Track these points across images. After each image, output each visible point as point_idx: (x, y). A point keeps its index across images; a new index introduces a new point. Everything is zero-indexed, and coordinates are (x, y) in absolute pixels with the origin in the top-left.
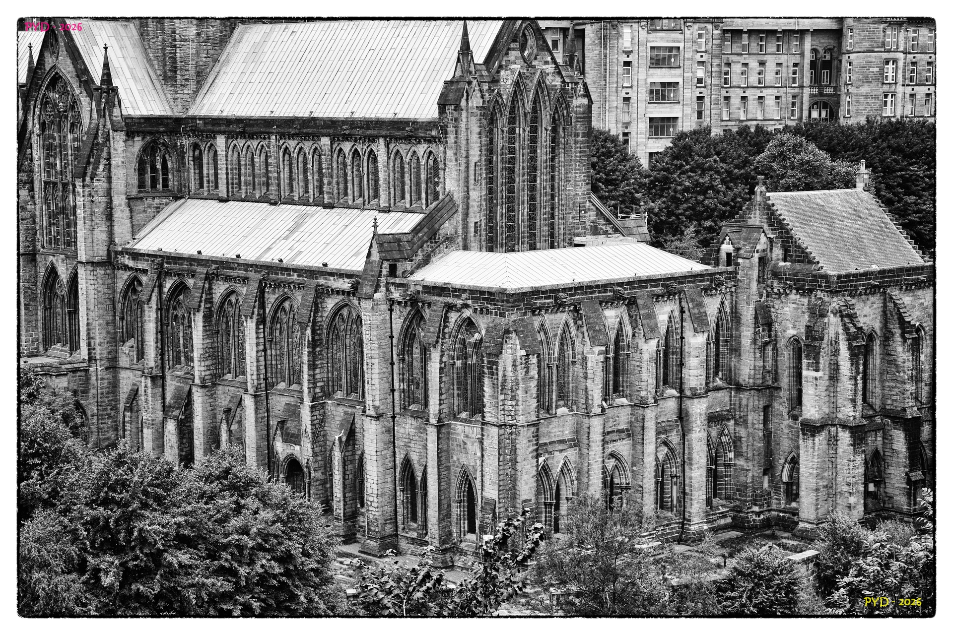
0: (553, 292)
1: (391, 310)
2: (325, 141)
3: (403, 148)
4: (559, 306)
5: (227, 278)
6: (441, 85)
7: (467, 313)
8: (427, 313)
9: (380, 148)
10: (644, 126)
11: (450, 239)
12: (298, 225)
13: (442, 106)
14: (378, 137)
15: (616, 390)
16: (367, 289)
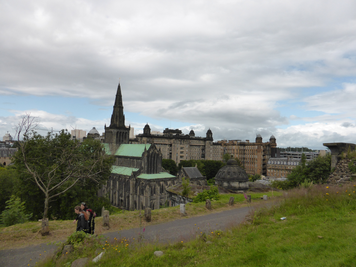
0: (153, 179)
1: (134, 181)
2: (129, 159)
3: (137, 160)
4: (154, 181)
5: (116, 176)
6: (142, 153)
7: (143, 182)
8: (138, 181)
9: (135, 160)
10: (179, 157)
11: (142, 172)
12: (125, 169)
13: (142, 155)
15: (162, 192)
16: (131, 178)
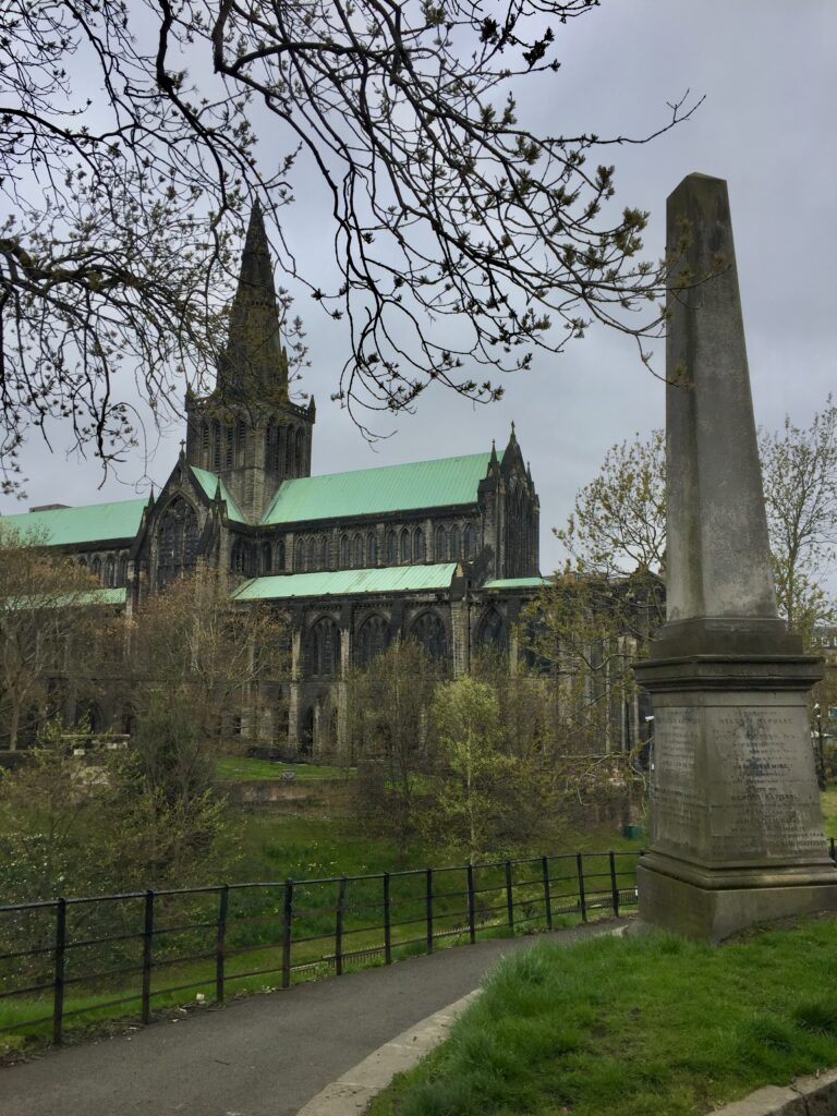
1: (469, 610)
3: (445, 523)
6: (478, 483)
9: (427, 525)
14: (427, 518)
16: (457, 595)
